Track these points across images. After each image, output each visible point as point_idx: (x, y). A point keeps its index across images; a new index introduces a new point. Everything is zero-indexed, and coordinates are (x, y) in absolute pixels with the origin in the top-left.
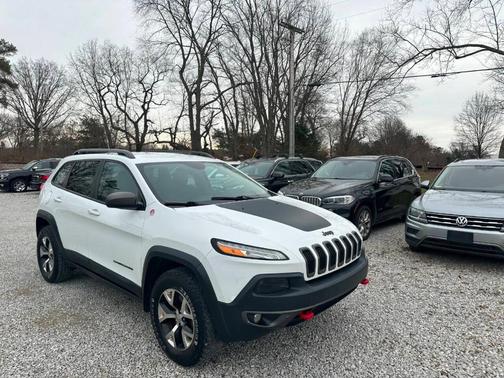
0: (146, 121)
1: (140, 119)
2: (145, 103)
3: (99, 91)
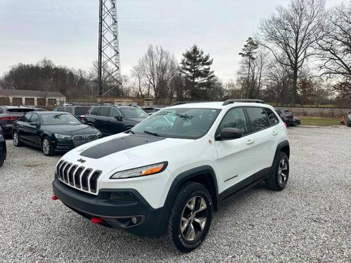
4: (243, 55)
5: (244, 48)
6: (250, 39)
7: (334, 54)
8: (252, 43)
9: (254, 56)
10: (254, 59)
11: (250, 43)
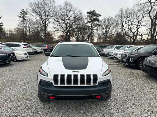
0: (137, 32)
1: (135, 31)
2: (138, 26)
3: (122, 24)
4: (20, 17)
5: (20, 13)
6: (23, 9)
7: (59, 23)
8: (24, 12)
9: (26, 18)
10: (26, 20)
11: (23, 12)
